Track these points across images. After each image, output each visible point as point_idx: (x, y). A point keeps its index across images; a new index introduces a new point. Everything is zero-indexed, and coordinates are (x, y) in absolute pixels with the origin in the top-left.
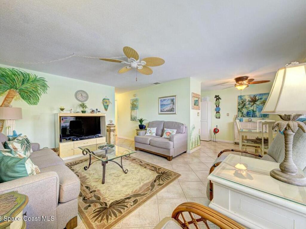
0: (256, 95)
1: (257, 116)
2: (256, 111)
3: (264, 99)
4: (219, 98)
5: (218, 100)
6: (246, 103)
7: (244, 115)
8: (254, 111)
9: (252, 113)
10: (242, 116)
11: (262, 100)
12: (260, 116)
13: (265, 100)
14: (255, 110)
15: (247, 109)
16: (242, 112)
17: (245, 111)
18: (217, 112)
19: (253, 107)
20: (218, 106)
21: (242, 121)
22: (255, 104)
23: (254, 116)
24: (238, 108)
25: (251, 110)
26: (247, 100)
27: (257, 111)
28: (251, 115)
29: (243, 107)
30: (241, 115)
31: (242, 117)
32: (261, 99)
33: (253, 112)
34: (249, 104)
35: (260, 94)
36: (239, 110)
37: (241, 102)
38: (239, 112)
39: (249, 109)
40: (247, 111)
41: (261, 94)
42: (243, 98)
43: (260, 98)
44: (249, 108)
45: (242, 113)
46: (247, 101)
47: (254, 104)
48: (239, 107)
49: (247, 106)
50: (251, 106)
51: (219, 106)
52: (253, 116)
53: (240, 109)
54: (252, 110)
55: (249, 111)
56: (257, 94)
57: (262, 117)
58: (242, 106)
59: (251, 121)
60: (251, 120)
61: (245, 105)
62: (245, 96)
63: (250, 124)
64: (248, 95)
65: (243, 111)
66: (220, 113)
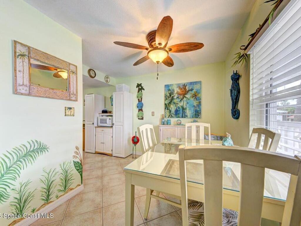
0: (186, 85)
1: (187, 116)
2: (186, 109)
3: (196, 89)
4: (142, 89)
5: (140, 91)
6: (175, 96)
7: (173, 115)
8: (184, 109)
9: (181, 111)
10: (169, 116)
11: (193, 92)
12: (191, 116)
13: (196, 92)
14: (185, 107)
15: (176, 106)
16: (169, 110)
17: (173, 108)
18: (139, 110)
19: (182, 101)
21: (170, 125)
22: (185, 97)
23: (184, 116)
24: (165, 104)
25: (180, 107)
26: (176, 92)
27: (188, 109)
28: (180, 115)
29: (171, 102)
30: (168, 115)
31: (170, 117)
32: (192, 90)
33: (183, 110)
34: (178, 97)
35: (190, 82)
36: (167, 107)
37: (168, 95)
38: (166, 109)
39: (179, 105)
40: (176, 108)
41: (192, 82)
42: (170, 88)
43: (190, 89)
44: (178, 104)
45: (170, 111)
46: (176, 93)
47: (183, 98)
48: (166, 103)
49: (175, 101)
50: (181, 101)
51: (141, 101)
52: (182, 116)
53: (167, 105)
54: (181, 106)
55: (177, 109)
56: (187, 83)
57: (193, 117)
58: (169, 101)
59: (181, 123)
60: (180, 122)
61: (173, 99)
62: (172, 85)
63: (179, 128)
64: (176, 84)
65: (170, 109)
66: (143, 111)
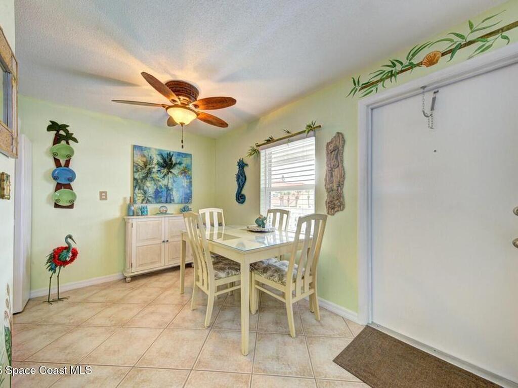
0: (171, 154)
1: (173, 200)
2: (171, 190)
3: (186, 164)
4: (69, 137)
5: (63, 142)
6: (154, 168)
7: (150, 199)
8: (169, 190)
9: (165, 193)
10: (143, 200)
11: (182, 167)
13: (186, 167)
14: (170, 186)
15: (155, 184)
16: (143, 190)
17: (150, 187)
18: (59, 187)
19: (166, 178)
20: (63, 162)
21: (147, 215)
22: (171, 172)
23: (168, 200)
24: (135, 179)
25: (163, 186)
26: (155, 162)
27: (174, 189)
28: (163, 199)
29: (147, 176)
30: (142, 198)
31: (144, 202)
32: (180, 164)
33: (167, 191)
34: (160, 170)
35: (178, 153)
36: (137, 184)
37: (142, 164)
38: (137, 189)
39: (160, 183)
40: (155, 187)
41: (180, 153)
42: (145, 153)
43: (178, 162)
44: (159, 181)
45: (145, 193)
46: (156, 164)
47: (168, 174)
48: (137, 176)
49: (154, 176)
50: (164, 177)
52: (167, 201)
53: (139, 181)
54: (165, 185)
55: (159, 189)
56: (174, 152)
57: (182, 203)
58: (144, 175)
59: (166, 211)
60: (164, 209)
61: (150, 172)
62: (149, 149)
63: (167, 219)
64: (156, 149)
65: (145, 188)
66: (72, 189)
